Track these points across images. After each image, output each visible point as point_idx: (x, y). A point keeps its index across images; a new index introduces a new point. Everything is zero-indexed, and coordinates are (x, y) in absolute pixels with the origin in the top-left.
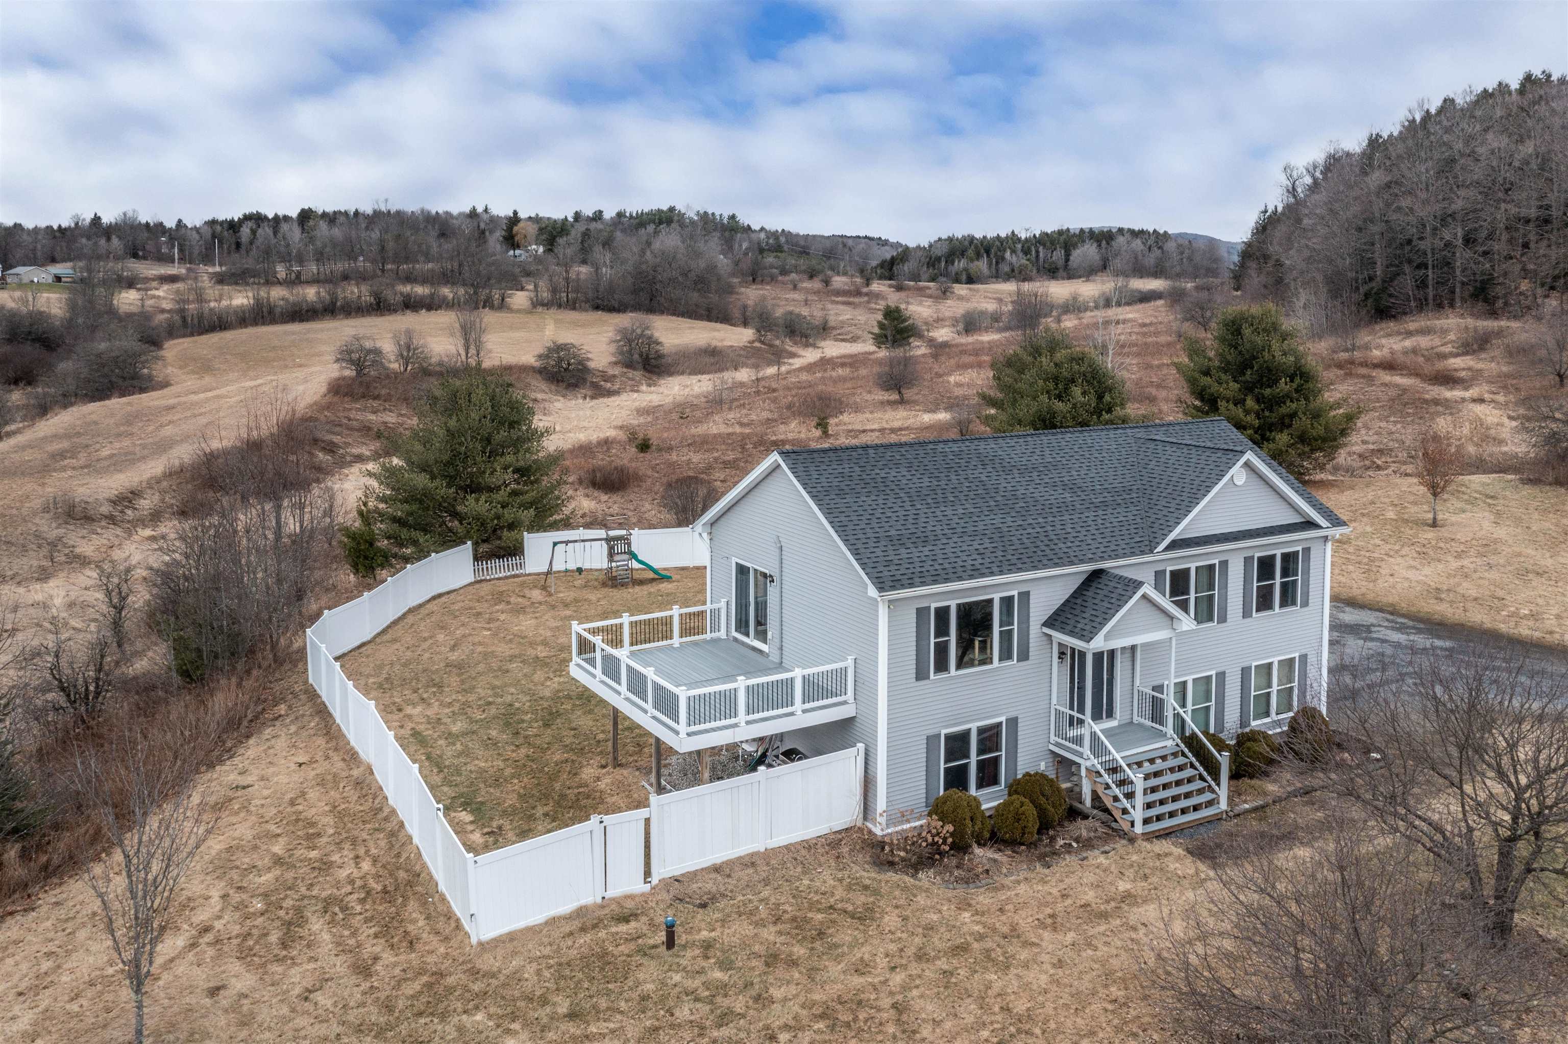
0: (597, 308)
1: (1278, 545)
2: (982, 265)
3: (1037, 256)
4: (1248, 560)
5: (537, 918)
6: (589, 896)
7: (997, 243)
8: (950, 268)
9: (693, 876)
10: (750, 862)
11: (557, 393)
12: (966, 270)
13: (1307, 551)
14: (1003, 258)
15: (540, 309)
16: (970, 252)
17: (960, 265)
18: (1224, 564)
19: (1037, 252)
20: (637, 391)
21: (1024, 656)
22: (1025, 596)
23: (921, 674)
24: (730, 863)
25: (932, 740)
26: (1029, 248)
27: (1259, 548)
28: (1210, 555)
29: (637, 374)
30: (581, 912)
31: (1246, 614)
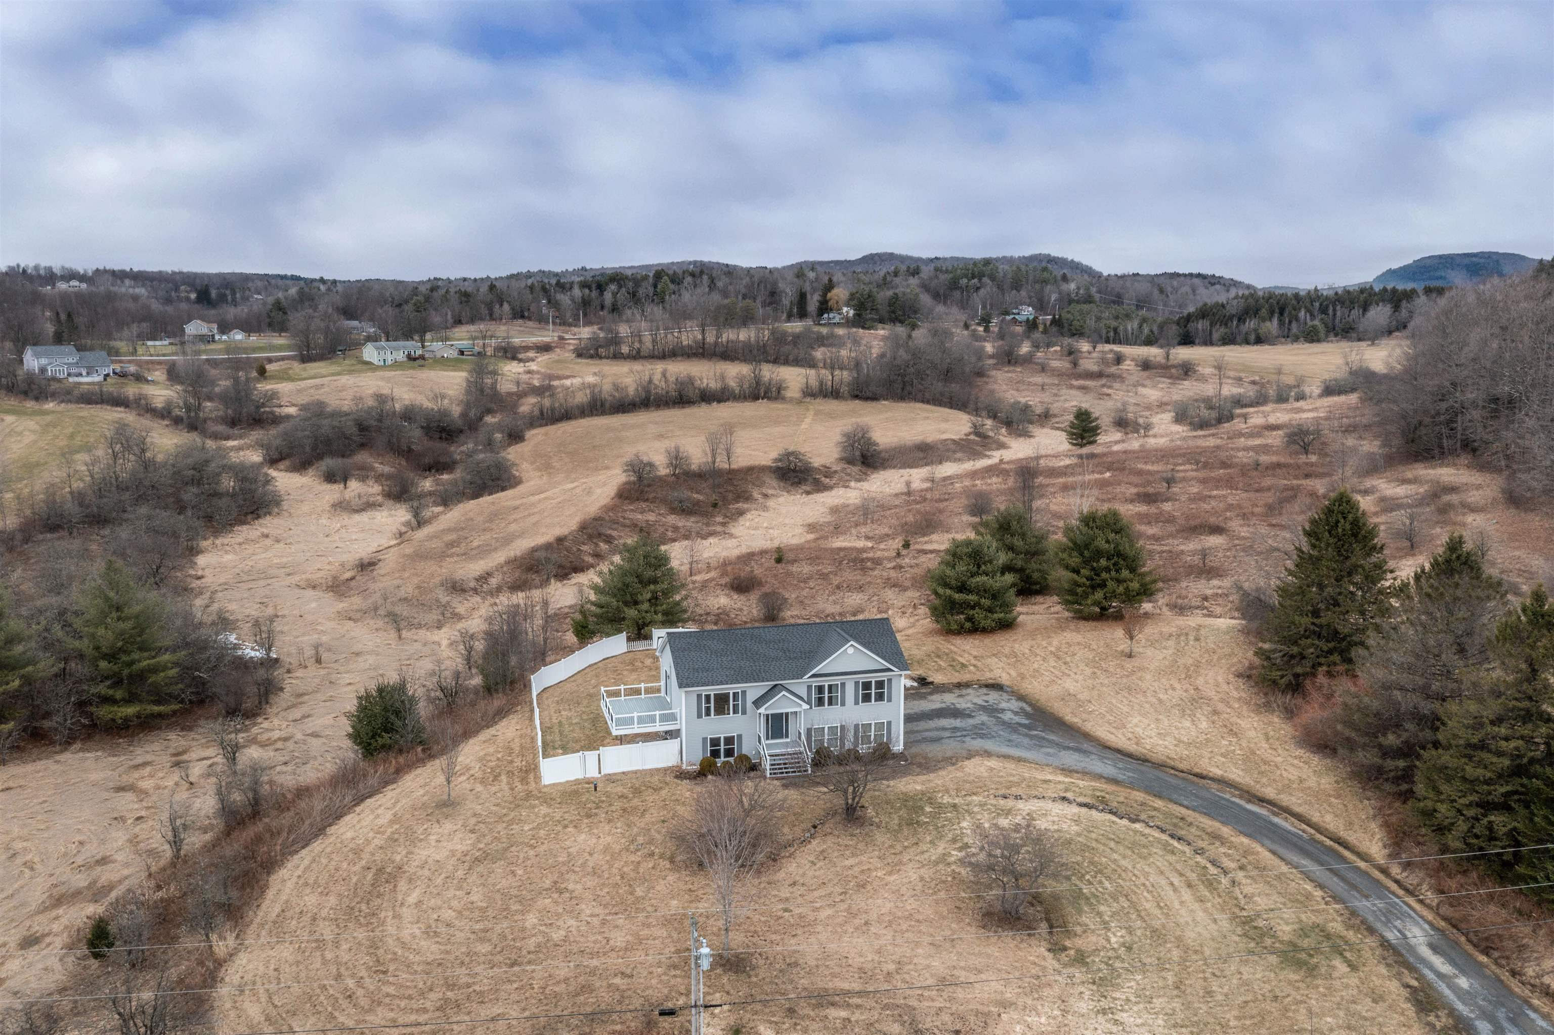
0: (856, 397)
1: (873, 678)
2: (1272, 326)
3: (1335, 315)
4: (857, 683)
5: (563, 780)
6: (580, 776)
7: (1294, 302)
8: (1242, 327)
9: (615, 774)
10: (636, 772)
11: (784, 489)
12: (1255, 330)
13: (890, 680)
14: (1297, 319)
15: (808, 399)
16: (1264, 312)
17: (1251, 324)
18: (843, 685)
19: (1334, 310)
20: (847, 487)
21: (744, 713)
22: (744, 693)
23: (699, 716)
24: (629, 772)
25: (704, 740)
26: (1327, 306)
27: (863, 678)
28: (836, 681)
29: (855, 470)
30: (577, 780)
31: (856, 703)
